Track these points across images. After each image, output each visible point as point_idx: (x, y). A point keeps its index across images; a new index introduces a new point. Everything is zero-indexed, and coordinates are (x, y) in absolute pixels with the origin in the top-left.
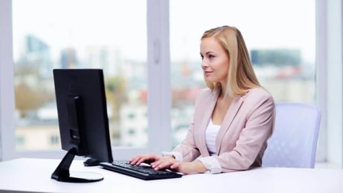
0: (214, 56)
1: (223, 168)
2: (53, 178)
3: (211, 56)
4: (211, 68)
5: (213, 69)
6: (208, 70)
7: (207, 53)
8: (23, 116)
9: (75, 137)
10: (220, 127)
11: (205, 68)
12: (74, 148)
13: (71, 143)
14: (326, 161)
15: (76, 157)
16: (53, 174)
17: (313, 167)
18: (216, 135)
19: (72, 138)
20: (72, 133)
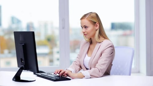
0: (87, 27)
1: (91, 76)
2: (13, 80)
3: (86, 27)
4: (87, 32)
5: (88, 33)
6: (85, 33)
7: (84, 26)
8: (10, 53)
9: (23, 62)
10: (90, 58)
11: (84, 32)
12: (22, 67)
13: (21, 64)
14: (139, 72)
15: (23, 70)
16: (13, 78)
17: (130, 75)
18: (88, 62)
19: (22, 62)
20: (22, 60)
